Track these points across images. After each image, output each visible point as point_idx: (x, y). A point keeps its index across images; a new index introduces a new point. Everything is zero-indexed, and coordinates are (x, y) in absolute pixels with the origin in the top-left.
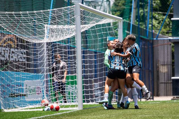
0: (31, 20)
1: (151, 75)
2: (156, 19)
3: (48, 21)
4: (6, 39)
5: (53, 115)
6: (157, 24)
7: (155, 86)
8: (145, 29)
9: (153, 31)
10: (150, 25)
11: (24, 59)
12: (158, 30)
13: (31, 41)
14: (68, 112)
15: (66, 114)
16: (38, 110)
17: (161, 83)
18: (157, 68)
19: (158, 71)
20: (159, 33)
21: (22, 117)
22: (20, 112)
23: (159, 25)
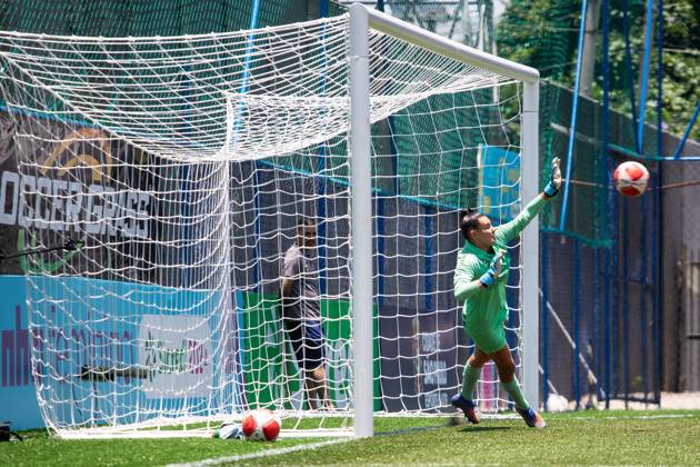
0: (170, 71)
1: (649, 306)
2: (677, 79)
3: (241, 76)
4: (72, 147)
5: (252, 455)
6: (678, 100)
7: (668, 351)
8: (630, 116)
9: (665, 126)
10: (653, 104)
11: (142, 228)
12: (685, 121)
13: (169, 157)
14: (312, 446)
15: (306, 453)
16: (194, 433)
17: (691, 338)
18: (676, 278)
19: (680, 291)
20: (687, 136)
21: (130, 459)
22: (121, 440)
23: (687, 104)
